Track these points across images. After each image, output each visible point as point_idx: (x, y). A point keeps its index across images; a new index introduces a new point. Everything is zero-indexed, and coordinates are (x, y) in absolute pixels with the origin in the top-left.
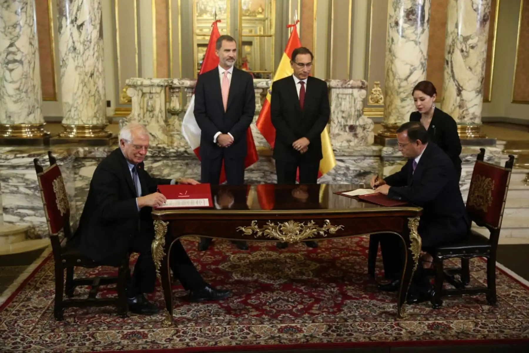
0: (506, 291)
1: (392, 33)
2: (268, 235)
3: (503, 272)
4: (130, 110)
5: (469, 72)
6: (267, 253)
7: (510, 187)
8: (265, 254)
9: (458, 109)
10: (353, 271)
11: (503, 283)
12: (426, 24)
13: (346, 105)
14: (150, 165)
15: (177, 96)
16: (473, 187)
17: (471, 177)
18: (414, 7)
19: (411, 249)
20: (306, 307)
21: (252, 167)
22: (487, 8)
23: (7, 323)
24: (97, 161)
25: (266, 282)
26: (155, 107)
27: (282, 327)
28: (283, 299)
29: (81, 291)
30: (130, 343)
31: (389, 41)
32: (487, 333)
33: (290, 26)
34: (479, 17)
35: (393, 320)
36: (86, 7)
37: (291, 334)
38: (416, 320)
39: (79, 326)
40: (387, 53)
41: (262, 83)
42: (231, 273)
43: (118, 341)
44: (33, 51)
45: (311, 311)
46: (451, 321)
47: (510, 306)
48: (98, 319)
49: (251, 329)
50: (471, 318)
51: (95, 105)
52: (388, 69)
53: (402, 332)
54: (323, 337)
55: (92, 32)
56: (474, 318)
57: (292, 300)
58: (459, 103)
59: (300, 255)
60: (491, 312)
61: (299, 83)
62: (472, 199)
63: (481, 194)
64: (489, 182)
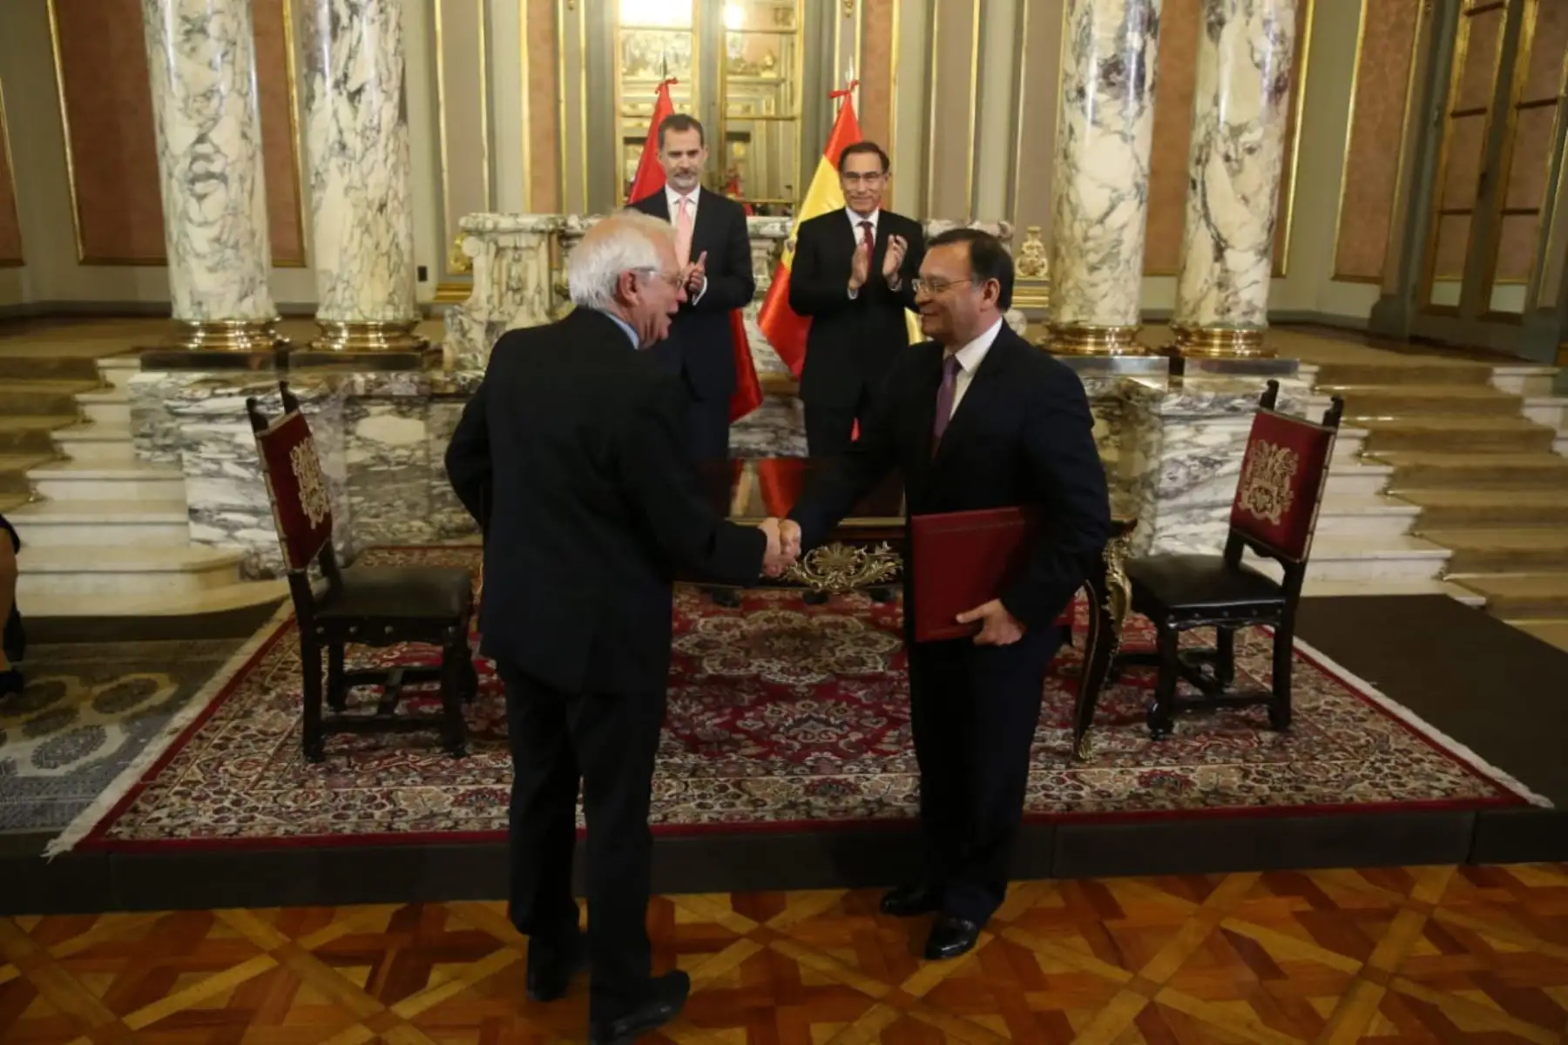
0: (1311, 700)
1: (1071, 114)
3: (1306, 659)
4: (469, 289)
5: (1241, 208)
6: (781, 614)
7: (1332, 470)
8: (776, 617)
9: (1215, 289)
11: (1306, 682)
12: (1147, 96)
16: (1250, 468)
17: (1244, 445)
18: (1123, 56)
19: (1107, 607)
20: (869, 736)
21: (748, 418)
22: (1285, 62)
23: (202, 766)
24: (395, 404)
25: (777, 679)
26: (526, 280)
27: (813, 781)
28: (816, 720)
29: (362, 696)
30: (471, 815)
31: (1061, 132)
32: (1267, 792)
33: (838, 94)
34: (1266, 82)
35: (1063, 766)
36: (368, 51)
37: (835, 799)
38: (1113, 766)
39: (359, 775)
40: (1060, 159)
41: (772, 225)
42: (701, 659)
43: (445, 811)
44: (250, 153)
45: (879, 747)
46: (1192, 767)
47: (1318, 731)
48: (400, 760)
49: (743, 785)
50: (1233, 760)
51: (390, 276)
52: (1061, 197)
53: (1082, 793)
54: (906, 804)
55: (381, 108)
56: (1240, 761)
57: (838, 722)
58: (1219, 278)
59: (855, 621)
60: (1278, 746)
61: (861, 224)
62: (1245, 495)
63: (1267, 485)
64: (1284, 458)
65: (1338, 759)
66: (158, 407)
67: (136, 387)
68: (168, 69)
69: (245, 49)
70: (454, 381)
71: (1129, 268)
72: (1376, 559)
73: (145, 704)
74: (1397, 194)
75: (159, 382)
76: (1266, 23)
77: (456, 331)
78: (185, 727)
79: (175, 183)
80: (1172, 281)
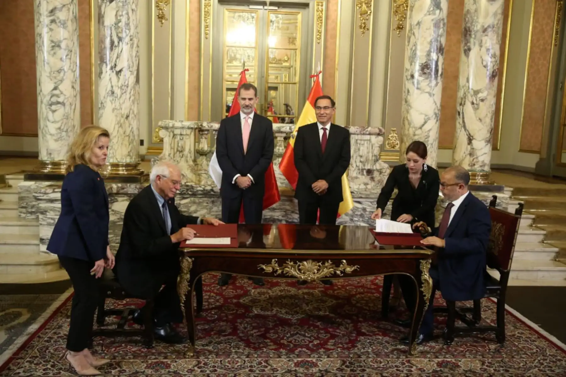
0: (511, 332)
1: (408, 85)
2: (287, 273)
4: (162, 149)
5: (479, 123)
6: (286, 288)
8: (284, 289)
9: (468, 156)
10: (367, 308)
12: (439, 78)
13: (364, 150)
15: (206, 138)
18: (429, 62)
19: (422, 289)
20: (322, 342)
21: (274, 206)
22: (496, 66)
23: (39, 350)
24: (129, 197)
25: (284, 316)
26: (185, 148)
27: (298, 361)
28: (300, 334)
29: (109, 320)
30: (153, 373)
31: (405, 92)
32: (493, 371)
33: (314, 76)
34: (488, 73)
35: (404, 357)
36: (125, 55)
37: (307, 369)
38: (425, 357)
39: (106, 354)
40: (404, 102)
41: (286, 127)
42: (252, 307)
43: (142, 371)
44: (75, 94)
45: (326, 346)
46: (460, 359)
47: (515, 346)
48: (124, 348)
49: (269, 362)
50: (478, 357)
51: (129, 145)
52: (404, 118)
53: (412, 369)
54: (337, 372)
55: (129, 78)
56: (481, 357)
57: (309, 335)
58: (470, 151)
60: (497, 351)
61: (322, 128)
64: (500, 227)
65: (524, 358)
66: (30, 195)
67: (21, 188)
68: (44, 61)
69: (75, 53)
71: (433, 147)
72: (539, 270)
73: (16, 322)
74: (545, 117)
75: (31, 185)
76: (488, 50)
78: (33, 333)
79: (43, 106)
80: (451, 151)
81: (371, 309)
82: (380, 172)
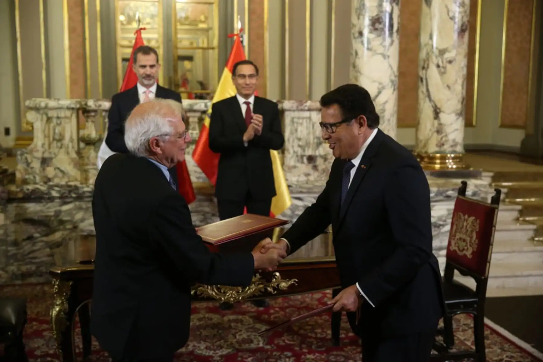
0: (498, 355)
1: (356, 45)
2: (202, 294)
3: (494, 331)
4: (32, 139)
5: (447, 92)
6: (207, 316)
7: (498, 227)
8: (204, 317)
9: (435, 134)
10: (314, 335)
11: (495, 344)
12: (395, 35)
13: (303, 131)
14: (58, 208)
15: (93, 122)
16: (455, 227)
17: (451, 216)
18: (381, 15)
22: (465, 16)
25: (204, 353)
26: (64, 135)
31: (351, 54)
33: (236, 35)
34: (456, 27)
40: (352, 68)
41: (200, 104)
58: (437, 128)
59: (247, 318)
61: (245, 103)
62: (453, 243)
63: (464, 236)
64: (472, 222)
70: (22, 190)
71: (390, 124)
74: (530, 82)
77: (23, 163)
80: (413, 130)
81: (319, 336)
82: (325, 158)
